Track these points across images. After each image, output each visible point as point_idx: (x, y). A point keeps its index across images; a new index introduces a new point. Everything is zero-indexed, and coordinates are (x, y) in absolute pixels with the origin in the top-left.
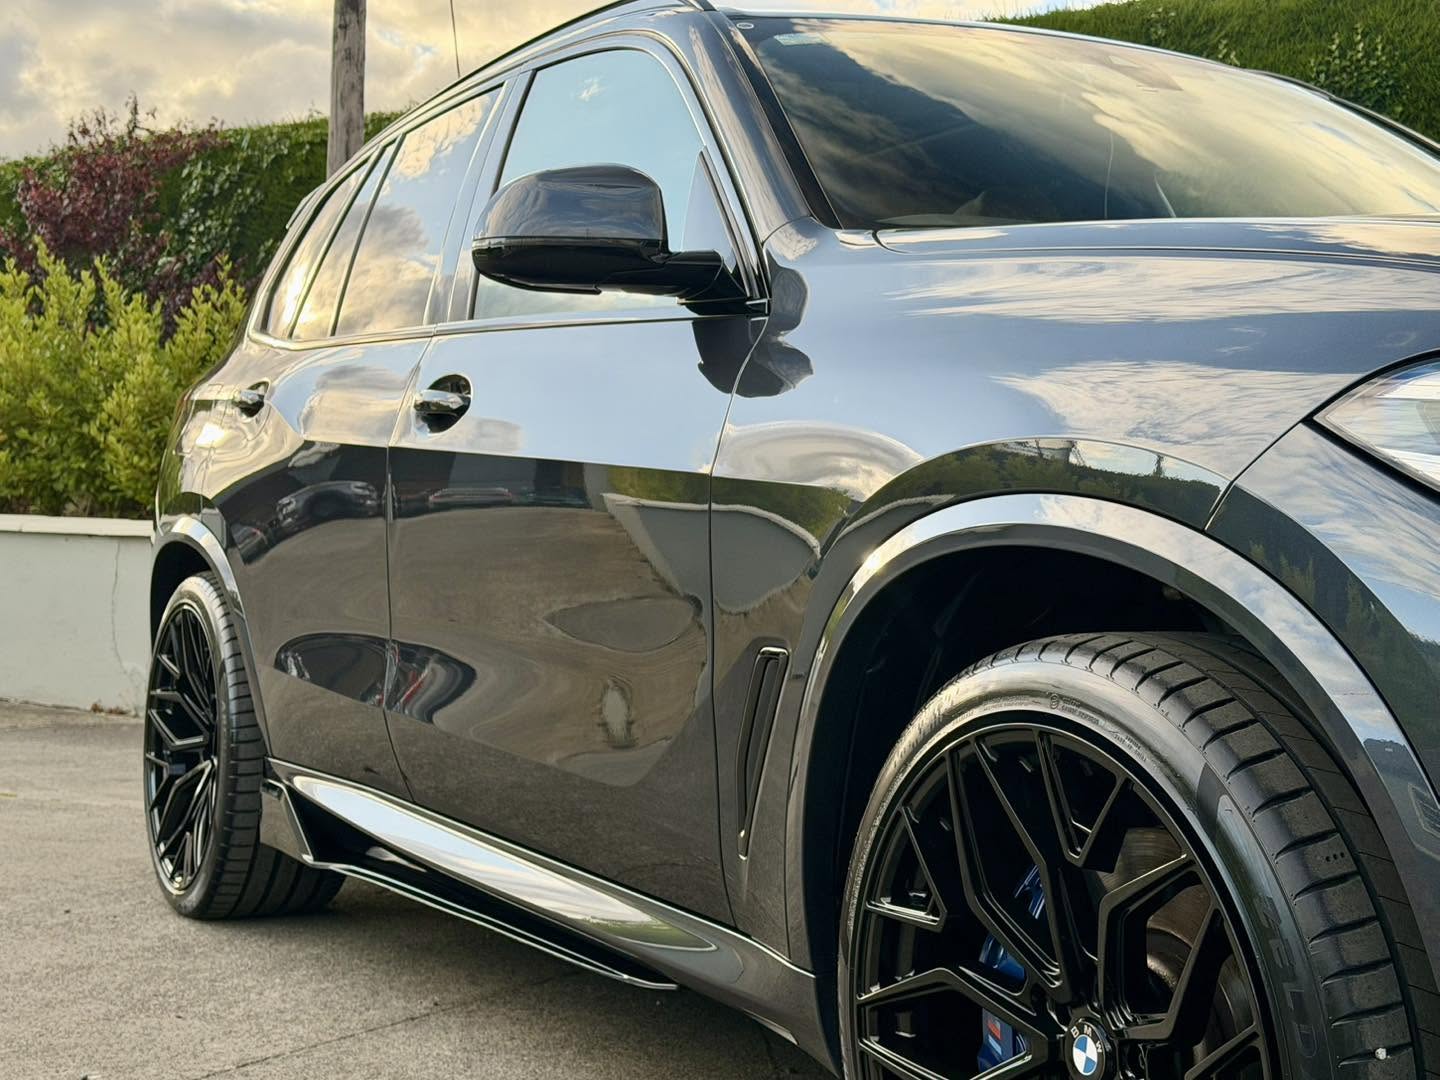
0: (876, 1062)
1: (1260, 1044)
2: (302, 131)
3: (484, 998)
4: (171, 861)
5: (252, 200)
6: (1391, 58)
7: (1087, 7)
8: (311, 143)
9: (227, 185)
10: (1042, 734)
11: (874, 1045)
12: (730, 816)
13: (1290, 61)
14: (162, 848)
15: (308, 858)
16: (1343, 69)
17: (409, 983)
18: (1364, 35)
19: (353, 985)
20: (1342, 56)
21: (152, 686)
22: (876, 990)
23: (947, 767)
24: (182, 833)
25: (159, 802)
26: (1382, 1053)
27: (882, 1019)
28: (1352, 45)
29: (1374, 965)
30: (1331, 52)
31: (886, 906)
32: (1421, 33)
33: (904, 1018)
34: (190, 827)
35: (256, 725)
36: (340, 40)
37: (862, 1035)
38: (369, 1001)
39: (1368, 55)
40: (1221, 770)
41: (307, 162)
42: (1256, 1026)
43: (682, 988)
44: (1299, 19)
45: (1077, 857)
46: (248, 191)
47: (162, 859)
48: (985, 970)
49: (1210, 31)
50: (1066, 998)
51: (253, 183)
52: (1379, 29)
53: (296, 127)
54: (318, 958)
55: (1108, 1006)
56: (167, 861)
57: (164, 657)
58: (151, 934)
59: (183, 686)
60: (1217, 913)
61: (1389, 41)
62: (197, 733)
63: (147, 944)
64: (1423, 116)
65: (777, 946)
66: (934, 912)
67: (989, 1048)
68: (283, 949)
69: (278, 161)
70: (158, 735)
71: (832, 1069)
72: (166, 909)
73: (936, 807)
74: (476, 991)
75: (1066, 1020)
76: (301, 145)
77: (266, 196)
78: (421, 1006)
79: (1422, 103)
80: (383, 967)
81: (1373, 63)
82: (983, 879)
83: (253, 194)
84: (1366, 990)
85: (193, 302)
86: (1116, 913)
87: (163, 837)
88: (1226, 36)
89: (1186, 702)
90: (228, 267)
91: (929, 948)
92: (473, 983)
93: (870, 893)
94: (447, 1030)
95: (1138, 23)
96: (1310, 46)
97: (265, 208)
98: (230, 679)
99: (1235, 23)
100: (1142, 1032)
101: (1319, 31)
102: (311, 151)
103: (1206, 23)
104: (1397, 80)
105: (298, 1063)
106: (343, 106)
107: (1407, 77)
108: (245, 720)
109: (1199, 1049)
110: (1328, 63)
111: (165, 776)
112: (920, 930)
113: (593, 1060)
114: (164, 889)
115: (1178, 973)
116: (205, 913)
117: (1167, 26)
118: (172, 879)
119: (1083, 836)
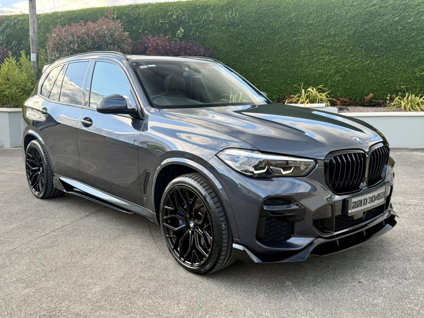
0: (166, 226)
1: (211, 225)
2: (20, 17)
3: (97, 211)
4: (35, 189)
5: (10, 32)
6: (240, 16)
7: (184, 1)
8: (22, 20)
9: (3, 29)
10: (186, 188)
11: (165, 224)
12: (142, 193)
13: (222, 15)
14: (32, 187)
15: (65, 191)
16: (231, 18)
17: (84, 209)
18: (235, 11)
19: (74, 210)
20: (231, 15)
21: (26, 158)
22: (165, 217)
23: (174, 190)
24: (36, 184)
25: (30, 179)
26: (224, 226)
27: (166, 221)
28: (233, 13)
29: (223, 216)
30: (229, 14)
31: (166, 207)
32: (245, 11)
33: (168, 220)
34: (38, 183)
35: (52, 170)
36: (30, 3)
37: (163, 223)
38: (78, 213)
39: (236, 15)
40: (207, 194)
41: (22, 24)
42: (211, 223)
43: (135, 213)
44: (223, 7)
45: (190, 203)
46: (9, 30)
47: (32, 188)
48: (178, 214)
49: (208, 8)
50: (189, 218)
51: (10, 28)
52: (237, 10)
53: (18, 16)
54: (66, 205)
55: (194, 219)
56: (33, 189)
57: (29, 154)
58: (34, 202)
59: (33, 159)
60: (206, 211)
61: (239, 13)
62: (37, 167)
63: (35, 204)
64: (245, 28)
65: (150, 210)
66: (173, 208)
67: (180, 224)
68: (59, 204)
69: (15, 24)
70: (28, 167)
71: (158, 225)
72: (34, 197)
73: (172, 195)
74: (95, 210)
75: (189, 220)
76: (20, 20)
77: (13, 31)
78: (88, 214)
79: (245, 25)
80: (78, 207)
81: (237, 17)
82: (179, 204)
83: (9, 31)
84: (222, 219)
85: (4, 62)
86: (195, 210)
87: (32, 185)
88: (210, 10)
89: (203, 186)
90: (11, 54)
91: (172, 212)
92: (94, 208)
93: (164, 205)
94: (93, 217)
95: (194, 6)
96: (226, 12)
97: (13, 34)
98: (45, 160)
99: (212, 7)
100: (199, 223)
101: (227, 10)
102: (22, 22)
103: (207, 6)
104: (241, 20)
105: (71, 225)
106: (32, 18)
107: (243, 20)
108: (48, 167)
109: (205, 224)
110: (229, 16)
111: (31, 174)
112: (171, 210)
113: (118, 221)
114: (34, 194)
115: (203, 215)
116: (43, 198)
117: (200, 7)
118: (35, 192)
119: (191, 201)
